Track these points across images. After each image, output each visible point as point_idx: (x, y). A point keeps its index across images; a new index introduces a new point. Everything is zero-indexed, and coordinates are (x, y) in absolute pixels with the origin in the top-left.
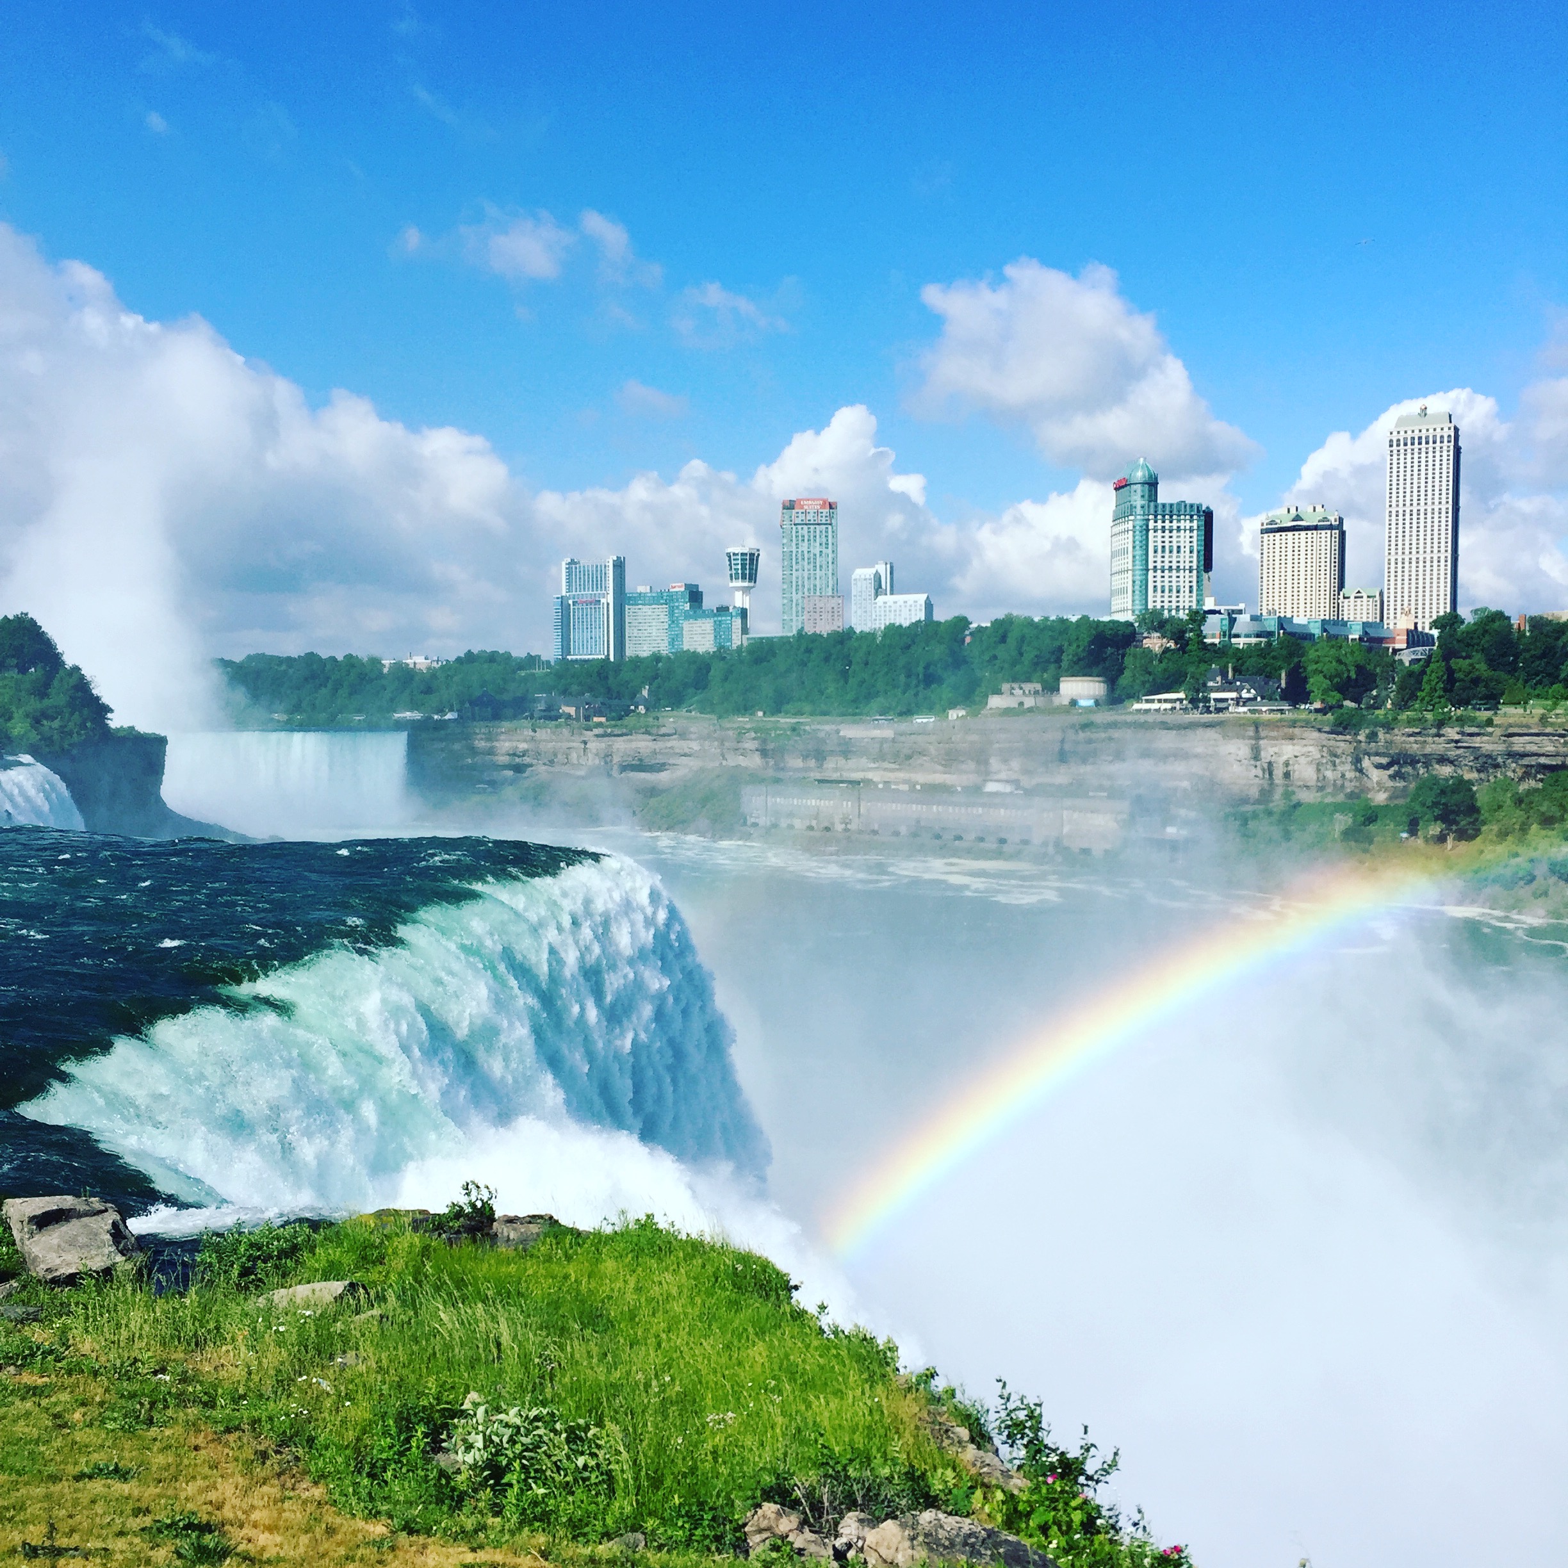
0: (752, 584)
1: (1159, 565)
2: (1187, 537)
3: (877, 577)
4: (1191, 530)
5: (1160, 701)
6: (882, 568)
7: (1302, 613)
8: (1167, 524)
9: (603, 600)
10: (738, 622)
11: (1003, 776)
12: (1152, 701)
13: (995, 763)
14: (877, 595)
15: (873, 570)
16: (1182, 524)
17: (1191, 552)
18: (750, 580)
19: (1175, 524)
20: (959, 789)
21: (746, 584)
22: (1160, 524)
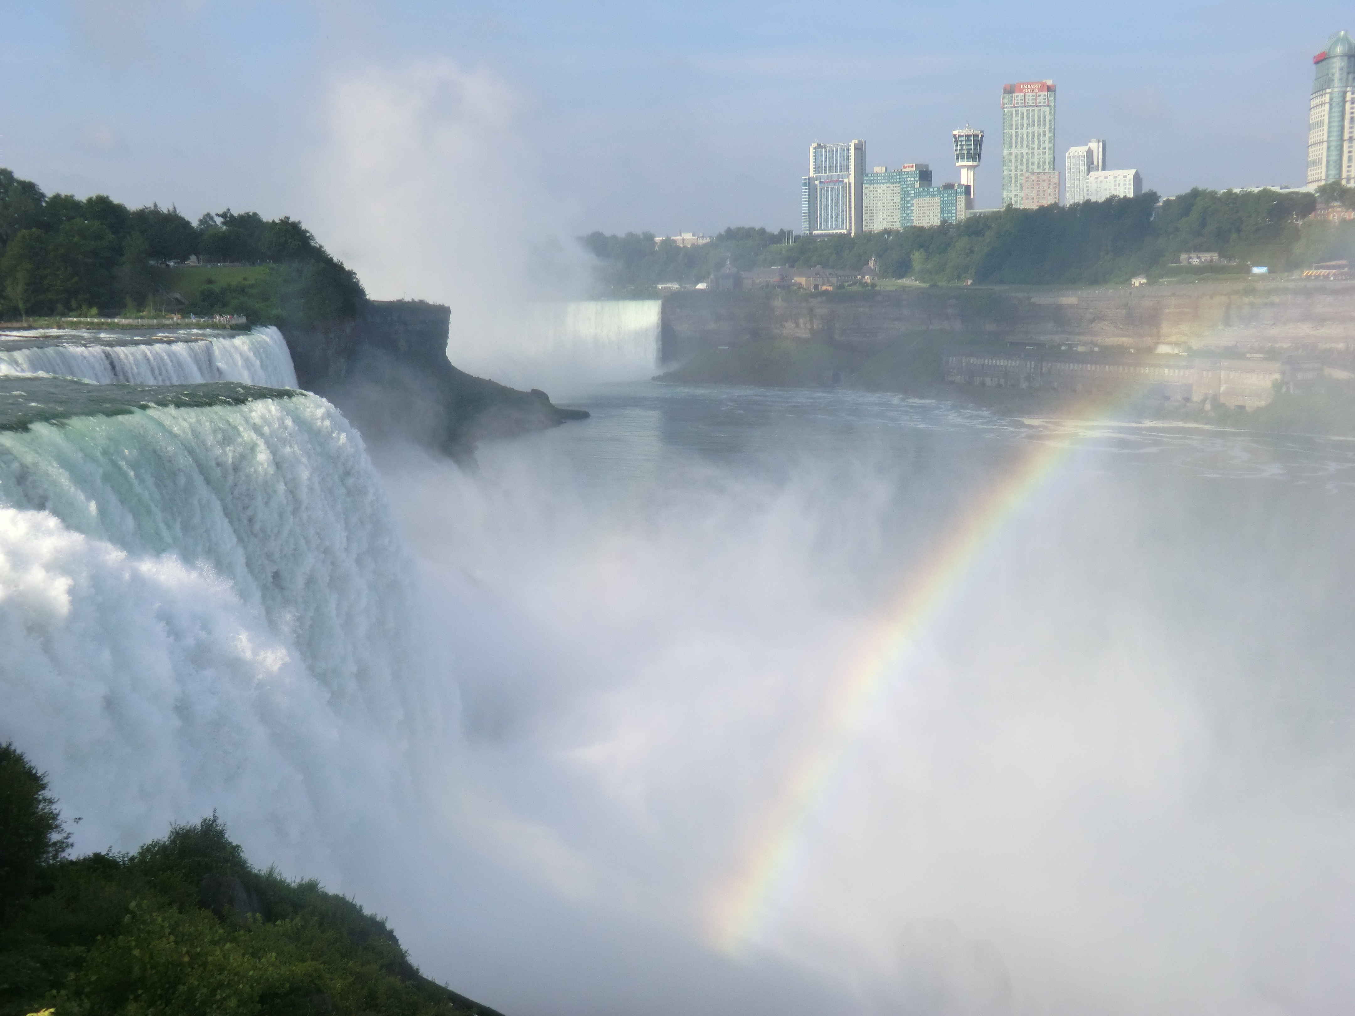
0: (976, 163)
3: (1090, 153)
5: (1329, 267)
6: (1094, 145)
9: (846, 180)
10: (962, 200)
11: (1173, 339)
12: (1320, 268)
13: (1166, 327)
14: (1089, 171)
15: (1086, 148)
18: (974, 159)
20: (1132, 351)
21: (971, 163)
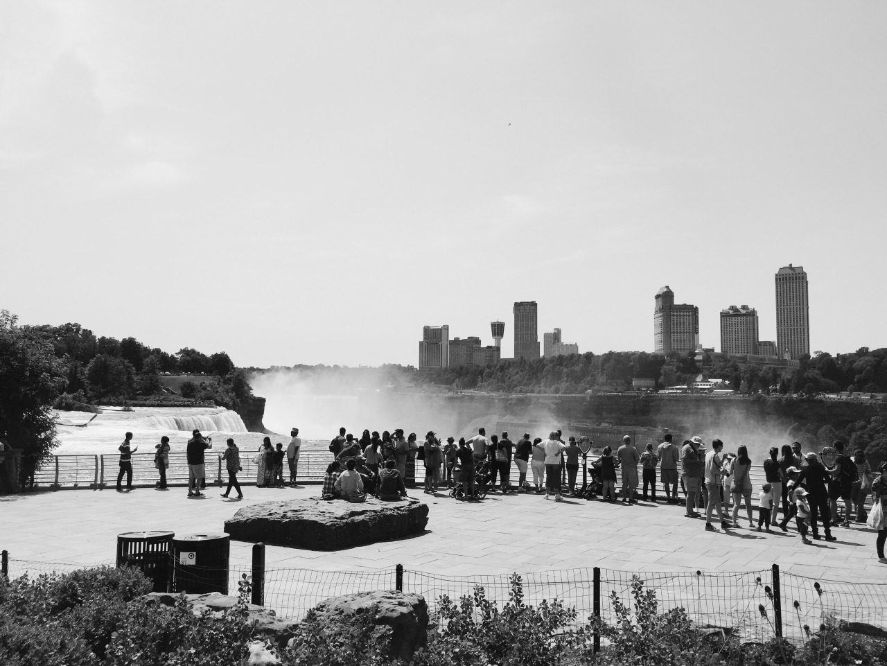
1: (676, 330)
2: (688, 320)
4: (689, 316)
5: (676, 389)
7: (740, 352)
8: (679, 313)
9: (439, 343)
10: (496, 353)
11: (608, 420)
12: (673, 389)
13: (604, 414)
14: (554, 342)
16: (685, 314)
17: (689, 325)
18: (501, 335)
19: (682, 314)
20: (590, 425)
21: (499, 337)
22: (675, 314)
